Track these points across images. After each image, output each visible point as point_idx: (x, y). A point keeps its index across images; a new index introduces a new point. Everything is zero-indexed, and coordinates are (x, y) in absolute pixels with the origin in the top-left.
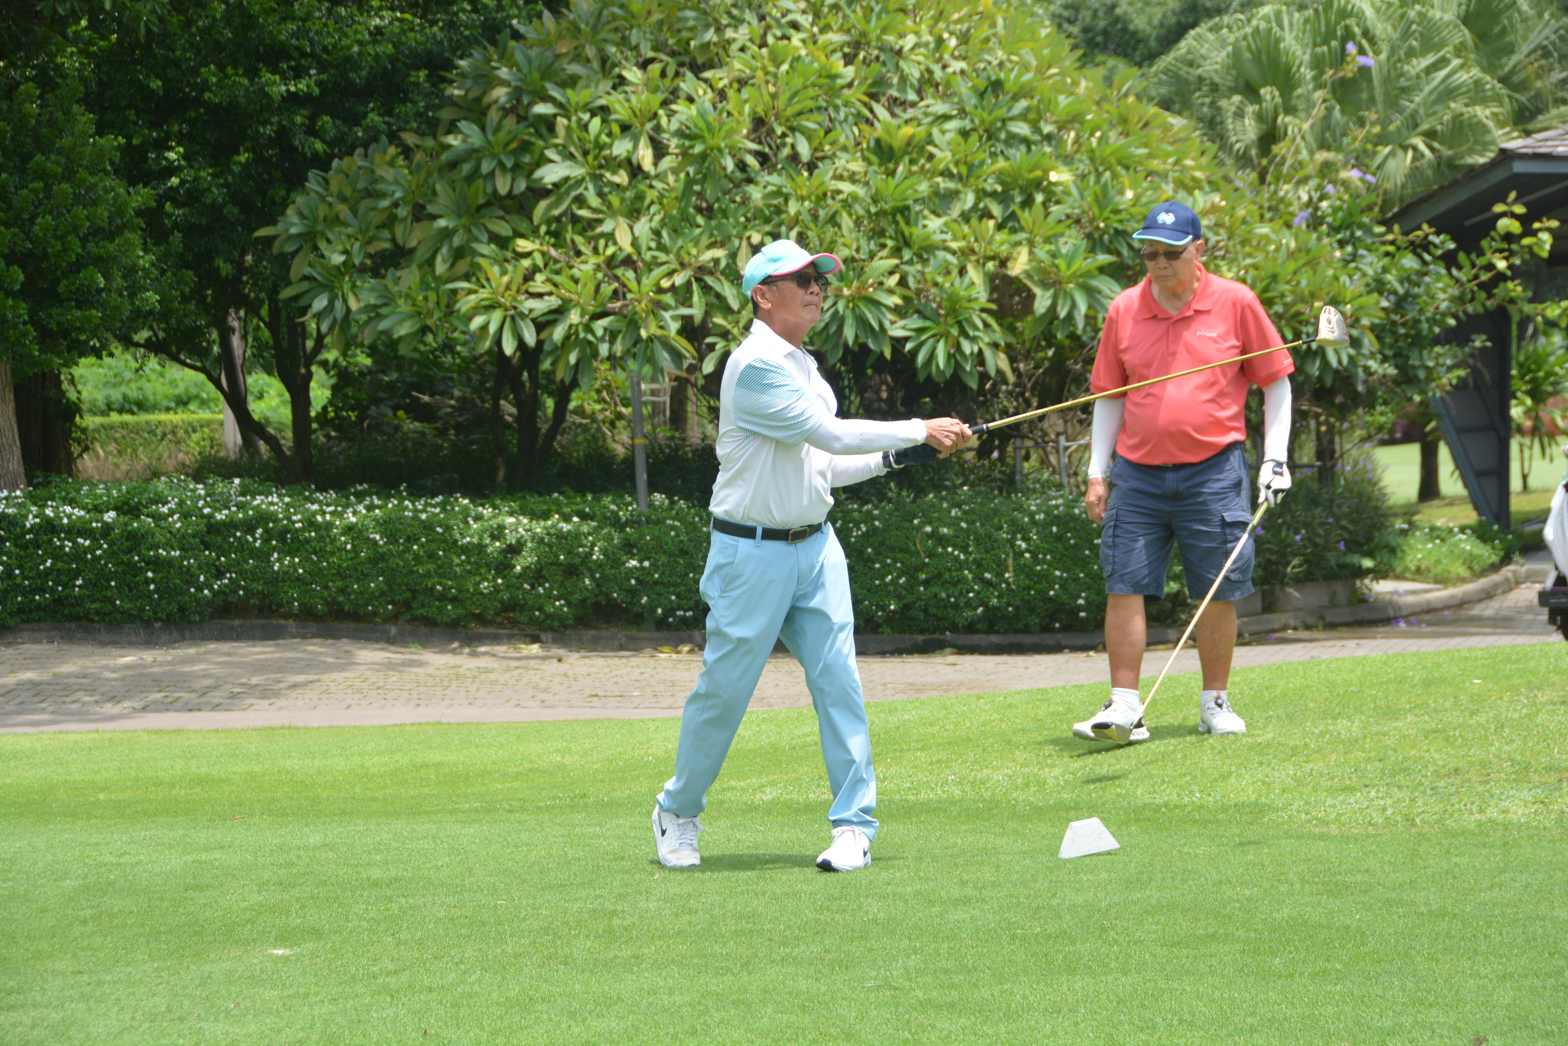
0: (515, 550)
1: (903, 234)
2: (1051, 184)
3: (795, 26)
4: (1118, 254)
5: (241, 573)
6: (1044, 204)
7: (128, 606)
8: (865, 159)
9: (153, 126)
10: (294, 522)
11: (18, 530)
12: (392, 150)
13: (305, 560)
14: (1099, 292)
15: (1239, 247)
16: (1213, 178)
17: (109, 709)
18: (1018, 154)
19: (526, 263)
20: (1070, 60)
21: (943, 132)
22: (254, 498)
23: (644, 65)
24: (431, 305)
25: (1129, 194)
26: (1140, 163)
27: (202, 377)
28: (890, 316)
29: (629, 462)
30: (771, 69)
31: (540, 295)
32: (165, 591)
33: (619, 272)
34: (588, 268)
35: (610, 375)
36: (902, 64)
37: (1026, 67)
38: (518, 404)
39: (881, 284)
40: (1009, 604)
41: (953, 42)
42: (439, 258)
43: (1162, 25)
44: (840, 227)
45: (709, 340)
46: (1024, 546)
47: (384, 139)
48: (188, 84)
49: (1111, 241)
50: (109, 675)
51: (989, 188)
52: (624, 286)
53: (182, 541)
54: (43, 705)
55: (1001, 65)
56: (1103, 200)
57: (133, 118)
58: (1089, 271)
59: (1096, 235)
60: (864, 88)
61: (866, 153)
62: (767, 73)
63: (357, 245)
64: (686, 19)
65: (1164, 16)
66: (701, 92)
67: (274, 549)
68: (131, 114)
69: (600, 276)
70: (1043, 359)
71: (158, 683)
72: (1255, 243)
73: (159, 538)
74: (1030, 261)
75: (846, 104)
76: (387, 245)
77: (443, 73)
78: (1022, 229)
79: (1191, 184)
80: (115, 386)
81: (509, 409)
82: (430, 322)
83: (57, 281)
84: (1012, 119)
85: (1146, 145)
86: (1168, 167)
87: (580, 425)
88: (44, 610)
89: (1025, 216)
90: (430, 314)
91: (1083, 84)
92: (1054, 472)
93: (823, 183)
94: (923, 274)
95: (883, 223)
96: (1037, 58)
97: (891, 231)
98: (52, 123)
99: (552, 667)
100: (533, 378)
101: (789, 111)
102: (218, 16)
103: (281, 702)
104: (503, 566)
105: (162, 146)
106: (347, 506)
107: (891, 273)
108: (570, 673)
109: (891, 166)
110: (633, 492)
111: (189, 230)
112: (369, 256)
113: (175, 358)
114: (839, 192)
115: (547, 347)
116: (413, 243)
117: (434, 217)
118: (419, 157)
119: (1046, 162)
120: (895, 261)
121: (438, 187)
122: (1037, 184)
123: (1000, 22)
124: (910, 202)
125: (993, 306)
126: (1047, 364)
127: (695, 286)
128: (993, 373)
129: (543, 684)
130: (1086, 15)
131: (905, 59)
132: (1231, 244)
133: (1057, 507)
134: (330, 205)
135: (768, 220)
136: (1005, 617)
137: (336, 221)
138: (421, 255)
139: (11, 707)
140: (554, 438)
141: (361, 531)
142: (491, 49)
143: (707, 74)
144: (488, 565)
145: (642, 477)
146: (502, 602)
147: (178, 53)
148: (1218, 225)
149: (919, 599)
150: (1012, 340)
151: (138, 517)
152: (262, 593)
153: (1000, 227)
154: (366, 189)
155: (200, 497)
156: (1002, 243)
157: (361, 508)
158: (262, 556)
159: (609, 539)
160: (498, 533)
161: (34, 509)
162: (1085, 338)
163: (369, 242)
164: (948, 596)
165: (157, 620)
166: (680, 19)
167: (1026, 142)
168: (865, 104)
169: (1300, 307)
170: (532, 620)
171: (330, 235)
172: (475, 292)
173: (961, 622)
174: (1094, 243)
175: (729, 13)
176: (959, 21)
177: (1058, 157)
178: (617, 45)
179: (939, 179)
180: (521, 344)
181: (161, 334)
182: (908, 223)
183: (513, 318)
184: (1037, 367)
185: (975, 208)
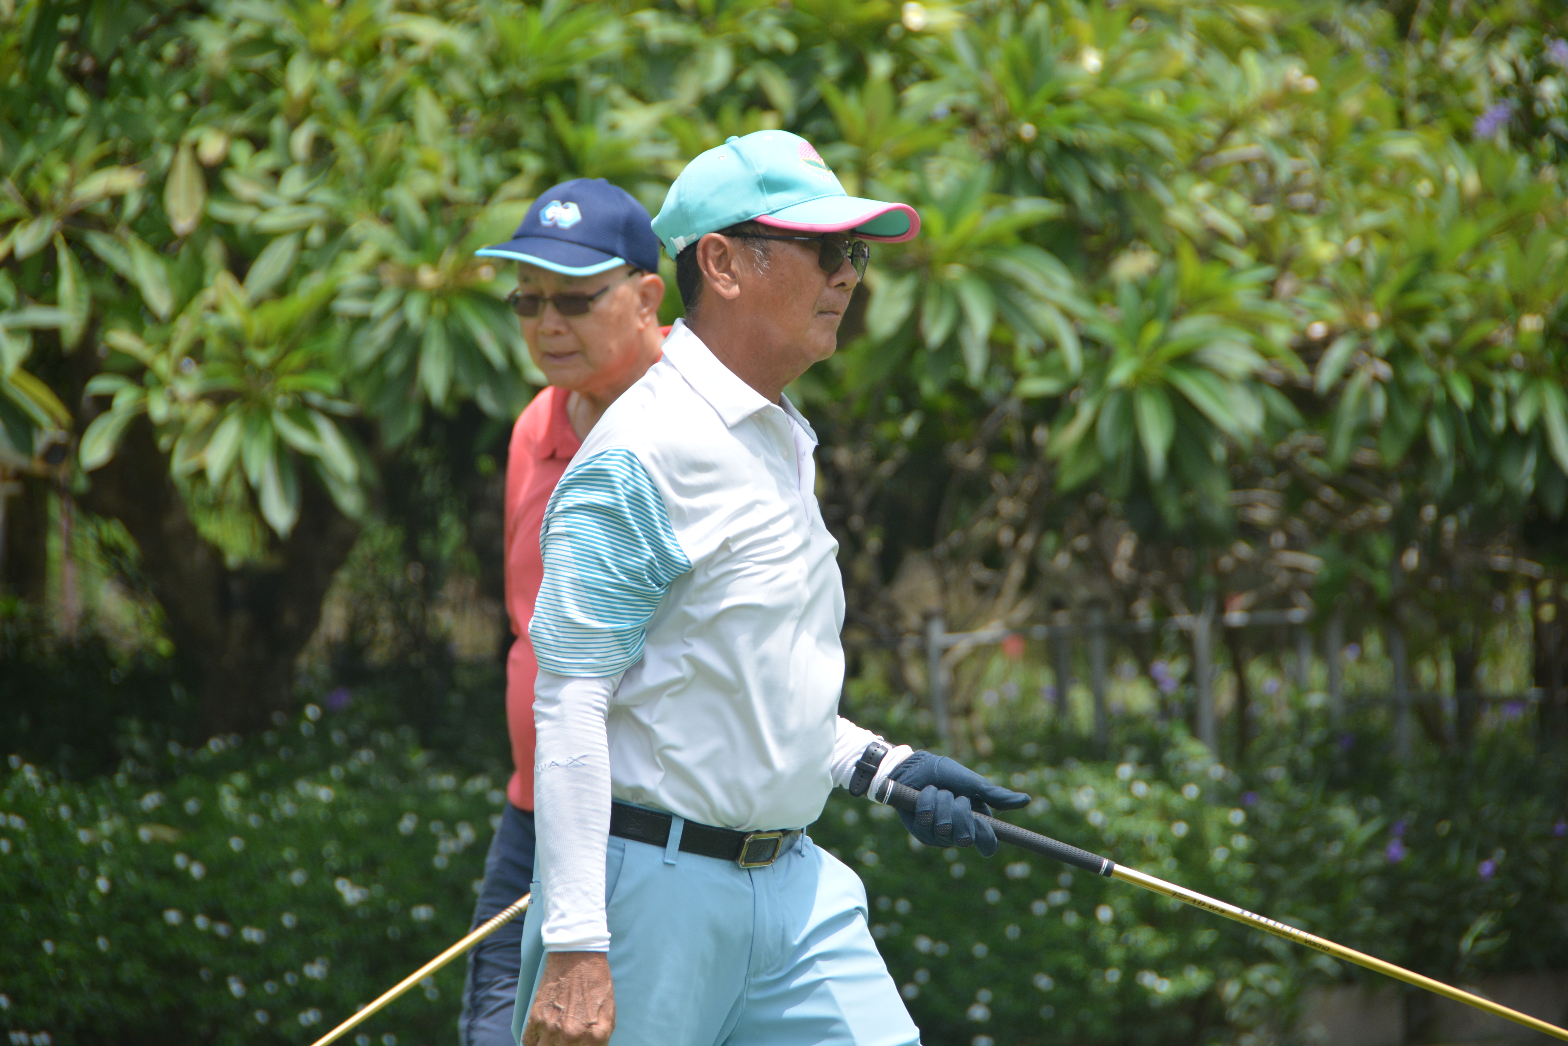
1: (561, 142)
2: (909, 33)
4: (1064, 197)
6: (894, 81)
14: (1020, 286)
15: (1347, 188)
16: (1287, 25)
25: (1092, 61)
44: (412, 125)
45: (99, 385)
49: (1048, 170)
51: (763, 41)
56: (1029, 72)
58: (996, 239)
59: (1015, 153)
70: (892, 442)
72: (1383, 175)
79: (1236, 37)
89: (849, 107)
93: (371, 21)
95: (516, 116)
97: (533, 134)
114: (409, 42)
122: (877, 34)
124: (578, 69)
126: (900, 453)
127: (65, 258)
135: (240, 105)
148: (1299, 133)
169: (1488, 328)
174: (1010, 172)
182: (573, 116)
184: (879, 458)
185: (731, 87)
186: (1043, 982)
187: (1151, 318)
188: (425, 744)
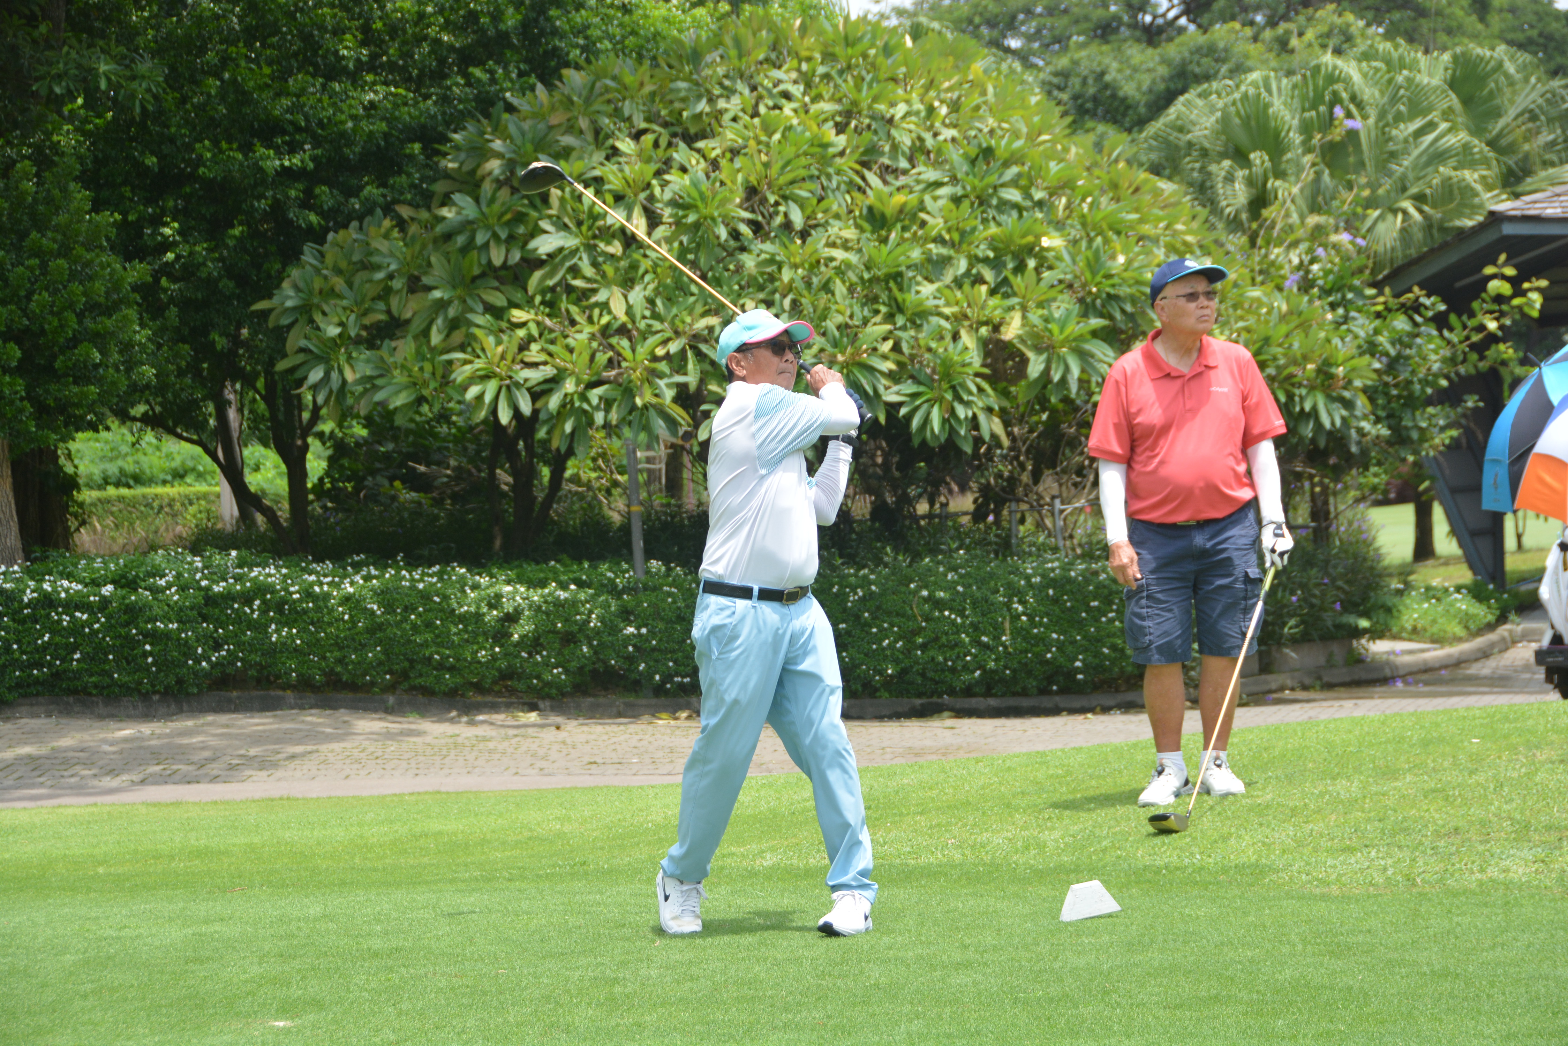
0: (512, 618)
1: (896, 300)
2: (1043, 249)
3: (787, 96)
4: (1111, 317)
5: (239, 645)
6: (1037, 270)
7: (126, 679)
8: (857, 226)
9: (148, 202)
10: (291, 594)
11: (16, 605)
12: (387, 223)
13: (305, 630)
14: (1092, 356)
15: (1231, 311)
16: (1204, 242)
17: (108, 782)
18: (1010, 219)
19: (521, 333)
20: (1060, 126)
21: (935, 199)
22: (251, 570)
23: (637, 136)
24: (427, 375)
25: (1121, 259)
26: (1132, 227)
27: (198, 450)
28: (884, 381)
29: (626, 529)
30: (764, 138)
31: (535, 365)
32: (163, 664)
33: (614, 341)
34: (583, 337)
35: (606, 443)
36: (893, 132)
37: (1016, 135)
38: (514, 473)
39: (875, 349)
40: (1006, 667)
41: (944, 110)
42: (434, 329)
43: (1150, 91)
44: (833, 294)
45: (704, 407)
46: (1020, 608)
47: (379, 211)
48: (184, 160)
49: (1103, 306)
50: (107, 748)
51: (981, 255)
52: (619, 354)
53: (180, 614)
54: (41, 780)
55: (992, 132)
56: (1095, 265)
57: (129, 194)
58: (1081, 336)
59: (1089, 300)
60: (856, 156)
61: (859, 221)
62: (759, 143)
63: (353, 317)
64: (678, 90)
65: (1154, 82)
66: (694, 162)
67: (272, 620)
68: (127, 191)
69: (595, 345)
70: (1037, 423)
71: (156, 755)
72: (1246, 306)
73: (157, 611)
74: (1023, 325)
75: (838, 172)
76: (382, 317)
77: (437, 146)
78: (1015, 294)
79: (1182, 248)
80: (111, 460)
81: (505, 478)
82: (426, 392)
83: (54, 357)
84: (1003, 185)
85: (1137, 210)
86: (1159, 231)
87: (577, 493)
88: (42, 684)
89: (1018, 282)
90: (425, 384)
91: (1073, 150)
92: (1049, 535)
93: (816, 251)
94: (916, 339)
95: (876, 289)
96: (1027, 125)
97: (884, 297)
98: (49, 200)
99: (550, 735)
100: (529, 447)
101: (782, 180)
102: (213, 92)
103: (280, 773)
104: (500, 635)
105: (157, 222)
106: (345, 576)
107: (885, 339)
108: (569, 741)
109: (884, 233)
110: (630, 559)
111: (185, 304)
112: (365, 327)
113: (172, 432)
114: (832, 259)
115: (542, 416)
116: (408, 315)
117: (429, 289)
118: (413, 229)
119: (1038, 228)
121: (433, 259)
122: (1030, 250)
123: (990, 90)
124: (903, 268)
125: (986, 371)
126: (1041, 428)
127: (690, 354)
128: (987, 437)
129: (541, 752)
130: (1075, 83)
131: (897, 127)
133: (1053, 570)
134: (326, 278)
135: (761, 288)
136: (1003, 680)
137: (331, 293)
138: (416, 326)
139: (9, 782)
140: (550, 507)
141: (358, 601)
142: (485, 122)
143: (700, 144)
144: (485, 634)
145: (638, 544)
146: (499, 670)
147: (173, 130)
149: (917, 663)
150: (1006, 404)
151: (136, 590)
152: (260, 664)
153: (993, 292)
154: (361, 261)
155: (197, 570)
156: (995, 308)
157: (358, 579)
158: (260, 627)
159: (606, 606)
160: (495, 602)
161: (32, 583)
162: (1078, 402)
163: (365, 314)
164: (946, 660)
165: (155, 693)
166: (672, 91)
167: (1018, 208)
168: (857, 172)
169: (1292, 369)
170: (531, 688)
171: (326, 308)
172: (471, 362)
173: (958, 686)
174: (1087, 308)
175: (721, 84)
176: (950, 89)
177: (1050, 223)
178: (610, 116)
179: (932, 246)
180: (517, 413)
181: (158, 409)
182: (901, 290)
183: (508, 387)
184: (1032, 431)
185: (967, 274)
186: (1106, 651)
188: (842, 556)
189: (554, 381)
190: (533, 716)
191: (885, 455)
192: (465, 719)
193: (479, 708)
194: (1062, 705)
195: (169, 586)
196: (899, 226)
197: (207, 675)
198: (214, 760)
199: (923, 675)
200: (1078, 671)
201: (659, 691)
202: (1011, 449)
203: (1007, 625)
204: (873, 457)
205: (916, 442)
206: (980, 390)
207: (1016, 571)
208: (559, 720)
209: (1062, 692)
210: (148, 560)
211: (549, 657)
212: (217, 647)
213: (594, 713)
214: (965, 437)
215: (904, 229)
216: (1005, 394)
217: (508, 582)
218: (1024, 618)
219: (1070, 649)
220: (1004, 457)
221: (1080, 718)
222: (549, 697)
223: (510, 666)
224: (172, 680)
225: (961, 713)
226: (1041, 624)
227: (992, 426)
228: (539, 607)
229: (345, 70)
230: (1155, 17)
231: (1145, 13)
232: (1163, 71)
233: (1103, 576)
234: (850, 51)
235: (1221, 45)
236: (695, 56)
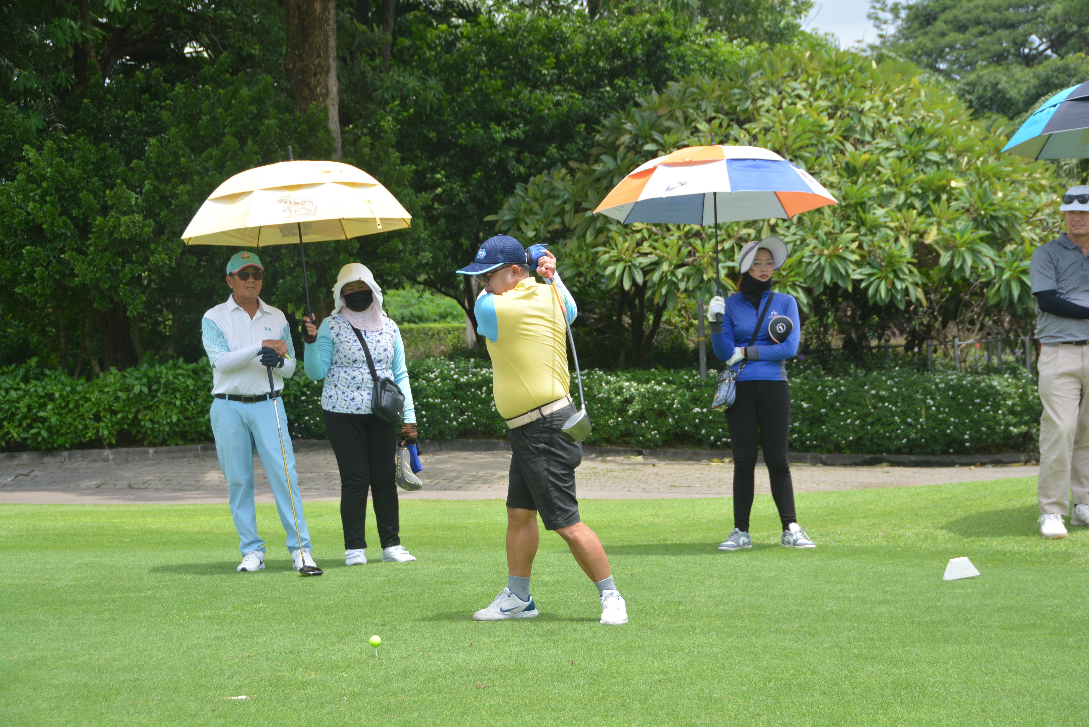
0: (628, 401)
1: (861, 218)
2: (951, 188)
3: (799, 97)
4: (993, 230)
5: (474, 412)
6: (948, 201)
8: (840, 174)
9: (431, 159)
12: (564, 171)
14: (980, 252)
16: (1053, 185)
18: (932, 171)
19: (638, 236)
20: (965, 115)
21: (887, 158)
22: (481, 370)
23: (710, 121)
24: (583, 259)
25: (1000, 194)
26: (1008, 175)
27: (454, 301)
28: (852, 267)
29: (696, 352)
30: (785, 122)
31: (646, 254)
32: (431, 422)
33: (692, 240)
34: (674, 238)
35: (687, 301)
36: (863, 119)
37: (938, 120)
38: (632, 318)
39: (847, 247)
40: (922, 438)
41: (894, 105)
42: (588, 233)
43: (1027, 94)
44: (823, 214)
46: (932, 403)
47: (559, 165)
48: (451, 135)
49: (988, 223)
51: (913, 191)
52: (695, 248)
53: (440, 393)
55: (923, 118)
56: (983, 198)
57: (420, 155)
58: (974, 240)
59: (979, 219)
60: (840, 132)
61: (840, 171)
62: (782, 124)
63: (542, 226)
64: (735, 94)
65: (1028, 89)
66: (742, 136)
68: (419, 153)
69: (681, 243)
70: (946, 293)
73: (428, 392)
74: (938, 234)
75: (829, 142)
76: (559, 226)
77: (594, 126)
78: (934, 215)
79: (1039, 188)
80: (406, 307)
81: (627, 320)
82: (582, 270)
83: (377, 247)
84: (929, 150)
85: (1011, 165)
86: (1024, 178)
87: (668, 330)
89: (935, 207)
90: (582, 264)
91: (973, 128)
92: (951, 359)
94: (872, 241)
95: (849, 212)
96: (944, 114)
97: (854, 216)
99: (649, 469)
100: (642, 301)
101: (795, 147)
103: (495, 486)
104: (622, 411)
105: (434, 170)
107: (853, 241)
108: (660, 473)
109: (855, 178)
110: (698, 368)
111: (450, 218)
112: (549, 232)
113: (439, 291)
115: (649, 284)
116: (574, 225)
117: (587, 210)
118: (578, 175)
119: (949, 175)
120: (855, 234)
121: (590, 193)
122: (944, 189)
123: (923, 93)
124: (866, 199)
125: (915, 261)
126: (948, 295)
128: (914, 300)
129: (644, 479)
130: (980, 90)
131: (865, 115)
132: (1063, 224)
133: (952, 380)
134: (528, 203)
136: (920, 445)
137: (531, 212)
138: (578, 232)
140: (653, 338)
142: (622, 113)
143: (747, 126)
144: (613, 410)
145: (703, 359)
146: (621, 431)
147: (446, 117)
149: (867, 433)
150: (925, 281)
151: (417, 380)
152: (485, 424)
153: (920, 214)
154: (549, 194)
155: (452, 369)
156: (921, 223)
159: (683, 395)
160: (619, 391)
162: (972, 280)
163: (549, 224)
164: (885, 432)
165: (427, 438)
166: (730, 94)
167: (938, 164)
168: (840, 142)
170: (638, 442)
171: (528, 220)
172: (609, 252)
173: (893, 447)
174: (978, 223)
175: (761, 91)
176: (899, 93)
177: (957, 172)
178: (694, 109)
179: (884, 186)
180: (634, 282)
181: (432, 277)
182: (864, 211)
183: (630, 267)
184: (942, 297)
185: (905, 203)
186: (984, 429)
187: (1015, 261)
188: (824, 369)
189: (656, 264)
190: (640, 458)
191: (853, 310)
192: (600, 459)
193: (609, 453)
194: (956, 461)
195: (436, 378)
196: (864, 174)
197: (456, 429)
198: (458, 477)
199: (871, 441)
200: (966, 441)
201: (713, 446)
202: (929, 308)
203: (923, 412)
204: (845, 311)
205: (871, 303)
206: (911, 272)
207: (929, 381)
208: (655, 461)
209: (956, 453)
210: (425, 363)
211: (649, 424)
212: (462, 414)
213: (675, 458)
214: (901, 300)
215: (867, 176)
216: (927, 275)
217: (628, 380)
218: (934, 408)
219: (961, 427)
220: (925, 313)
221: (966, 469)
222: (649, 447)
223: (627, 429)
224: (436, 431)
225: (894, 464)
226: (944, 412)
227: (917, 294)
228: (644, 396)
229: (544, 83)
230: (1031, 50)
231: (1025, 47)
232: (1034, 82)
233: (983, 384)
234: (838, 70)
235: (1072, 66)
236: (746, 73)
